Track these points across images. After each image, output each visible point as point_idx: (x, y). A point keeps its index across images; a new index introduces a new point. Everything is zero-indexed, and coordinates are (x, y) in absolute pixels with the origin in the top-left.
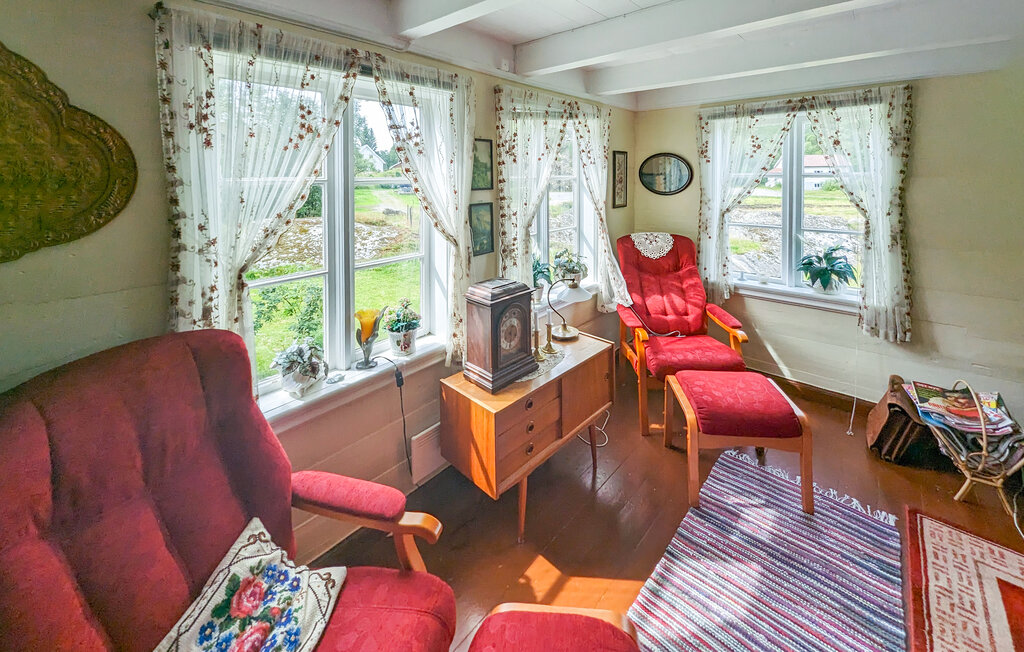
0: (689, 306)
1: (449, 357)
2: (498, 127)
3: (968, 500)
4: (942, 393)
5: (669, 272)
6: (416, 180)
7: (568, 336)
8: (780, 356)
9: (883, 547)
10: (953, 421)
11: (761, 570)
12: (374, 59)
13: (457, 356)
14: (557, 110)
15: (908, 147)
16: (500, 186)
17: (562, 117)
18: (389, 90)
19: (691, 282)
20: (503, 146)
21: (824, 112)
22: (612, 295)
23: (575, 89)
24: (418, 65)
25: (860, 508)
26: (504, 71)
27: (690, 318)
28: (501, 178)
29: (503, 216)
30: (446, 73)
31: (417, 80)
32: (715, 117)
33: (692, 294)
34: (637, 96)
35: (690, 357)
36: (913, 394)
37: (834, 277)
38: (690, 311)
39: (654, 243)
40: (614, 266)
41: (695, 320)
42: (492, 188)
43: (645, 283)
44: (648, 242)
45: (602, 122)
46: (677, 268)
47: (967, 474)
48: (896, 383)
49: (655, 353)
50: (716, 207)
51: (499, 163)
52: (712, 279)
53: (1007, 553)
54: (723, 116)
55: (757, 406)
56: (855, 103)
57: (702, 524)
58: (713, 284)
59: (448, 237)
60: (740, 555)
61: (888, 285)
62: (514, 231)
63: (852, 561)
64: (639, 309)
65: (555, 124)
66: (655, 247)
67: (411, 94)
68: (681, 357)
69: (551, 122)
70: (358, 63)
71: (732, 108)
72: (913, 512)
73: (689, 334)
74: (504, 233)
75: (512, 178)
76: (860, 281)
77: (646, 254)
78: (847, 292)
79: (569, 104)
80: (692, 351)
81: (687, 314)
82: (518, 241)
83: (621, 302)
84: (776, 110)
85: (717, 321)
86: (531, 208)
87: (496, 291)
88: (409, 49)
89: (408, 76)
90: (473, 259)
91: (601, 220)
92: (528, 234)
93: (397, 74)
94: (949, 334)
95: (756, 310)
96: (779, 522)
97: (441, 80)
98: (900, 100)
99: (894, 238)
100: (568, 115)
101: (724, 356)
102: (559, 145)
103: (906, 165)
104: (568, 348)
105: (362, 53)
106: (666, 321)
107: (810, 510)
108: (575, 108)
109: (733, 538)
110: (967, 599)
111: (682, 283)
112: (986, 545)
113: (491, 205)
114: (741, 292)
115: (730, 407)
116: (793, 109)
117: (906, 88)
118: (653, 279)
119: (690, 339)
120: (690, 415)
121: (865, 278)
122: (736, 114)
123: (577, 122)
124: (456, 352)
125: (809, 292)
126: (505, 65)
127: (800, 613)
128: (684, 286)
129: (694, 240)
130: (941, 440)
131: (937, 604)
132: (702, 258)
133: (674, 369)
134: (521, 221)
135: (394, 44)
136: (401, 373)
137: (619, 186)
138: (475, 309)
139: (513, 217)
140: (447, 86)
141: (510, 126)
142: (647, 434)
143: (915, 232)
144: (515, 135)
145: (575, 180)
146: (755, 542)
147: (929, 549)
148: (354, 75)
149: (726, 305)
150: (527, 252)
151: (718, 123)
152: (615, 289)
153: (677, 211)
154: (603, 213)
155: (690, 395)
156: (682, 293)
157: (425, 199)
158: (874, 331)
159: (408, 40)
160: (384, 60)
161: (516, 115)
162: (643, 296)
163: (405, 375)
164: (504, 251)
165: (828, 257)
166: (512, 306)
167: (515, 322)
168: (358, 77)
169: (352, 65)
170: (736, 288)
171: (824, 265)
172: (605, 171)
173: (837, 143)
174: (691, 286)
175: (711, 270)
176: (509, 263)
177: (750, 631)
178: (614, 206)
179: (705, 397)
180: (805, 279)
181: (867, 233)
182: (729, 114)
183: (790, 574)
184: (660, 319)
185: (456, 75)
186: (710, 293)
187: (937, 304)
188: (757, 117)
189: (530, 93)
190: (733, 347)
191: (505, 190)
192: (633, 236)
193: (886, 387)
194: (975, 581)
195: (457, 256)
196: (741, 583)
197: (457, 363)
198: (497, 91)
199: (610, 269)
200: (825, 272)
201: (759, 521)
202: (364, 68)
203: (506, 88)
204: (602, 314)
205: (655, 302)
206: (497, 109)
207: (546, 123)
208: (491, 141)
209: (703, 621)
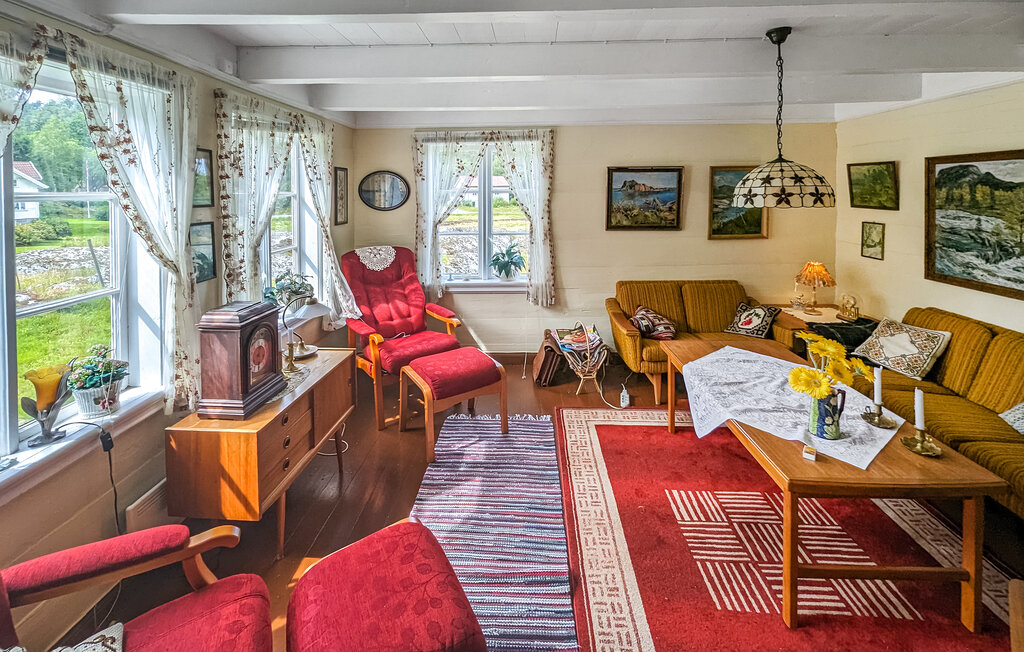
0: (412, 309)
1: (170, 404)
2: (219, 136)
3: (583, 392)
4: (570, 332)
5: (392, 281)
6: (126, 195)
7: (306, 353)
8: (479, 336)
9: (544, 434)
10: (575, 346)
11: (481, 479)
12: (68, 40)
13: (181, 400)
14: (284, 122)
15: (552, 172)
16: (222, 202)
17: (288, 129)
18: (89, 81)
19: (412, 287)
20: (227, 157)
21: (506, 143)
22: (339, 311)
23: (301, 103)
24: (128, 56)
25: (533, 419)
26: (227, 74)
27: (412, 319)
28: (223, 193)
29: (227, 236)
30: (163, 69)
31: (124, 72)
32: (428, 140)
33: (413, 298)
34: (355, 115)
35: (419, 347)
36: (557, 337)
37: (513, 267)
38: (412, 313)
39: (378, 256)
40: (342, 282)
41: (416, 320)
42: (213, 205)
43: (372, 295)
44: (372, 255)
45: (326, 138)
46: (400, 277)
47: (581, 376)
48: (548, 334)
49: (390, 352)
50: (430, 219)
51: (222, 177)
52: (428, 283)
53: (599, 411)
54: (434, 140)
55: (473, 367)
56: (524, 138)
57: (439, 471)
58: (429, 287)
59: (166, 262)
60: (468, 476)
61: (542, 268)
62: (242, 252)
63: (531, 449)
64: (369, 319)
65: (281, 137)
66: (378, 259)
67: (119, 89)
68: (412, 350)
69: (277, 134)
70: (44, 43)
71: (442, 134)
72: (558, 410)
73: (412, 333)
74: (228, 256)
75: (239, 193)
76: (527, 268)
77: (370, 266)
78: (520, 277)
79: (295, 117)
80: (420, 343)
81: (409, 316)
82: (246, 262)
83: (349, 316)
84: (474, 139)
85: (435, 316)
86: (259, 228)
87: (242, 313)
88: (111, 34)
89: (114, 68)
90: (196, 286)
91: (327, 237)
92: (256, 255)
93: (99, 63)
94: (573, 297)
95: (463, 302)
96: (489, 446)
97: (156, 76)
98: (548, 139)
99: (545, 235)
100: (294, 128)
101: (444, 341)
102: (286, 159)
103: (551, 184)
104: (311, 364)
105: (51, 33)
106: (392, 326)
107: (506, 431)
108: (301, 121)
109: (462, 469)
110: (583, 440)
111: (404, 290)
112: (590, 411)
113: (212, 224)
114: (451, 290)
115: (455, 373)
116: (486, 140)
117: (551, 131)
118: (378, 289)
119: (415, 336)
120: (426, 389)
121: (530, 265)
122: (445, 140)
123: (303, 135)
124: (180, 395)
125: (497, 281)
126: (229, 66)
127: (507, 490)
128: (406, 292)
129: (413, 251)
130: (570, 360)
131: (571, 449)
132: (419, 265)
133: (406, 360)
134: (247, 241)
135: (90, 25)
136: (109, 435)
137: (340, 202)
138: (214, 337)
139: (240, 237)
140: (161, 83)
141: (235, 137)
142: (384, 428)
143: (557, 230)
144: (241, 146)
145: (295, 197)
146: (475, 465)
147: (566, 424)
148: (40, 59)
149: (440, 302)
150: (256, 275)
151: (431, 146)
152: (344, 304)
153: (396, 224)
154: (328, 229)
155: (423, 375)
156: (405, 298)
157: (137, 217)
158: (536, 302)
159: (112, 23)
160: (82, 44)
161: (241, 124)
162: (371, 306)
163: (114, 435)
164: (229, 275)
165: (509, 253)
166: (259, 326)
167: (262, 342)
168: (45, 61)
169: (36, 45)
170: (446, 287)
171: (506, 259)
172: (330, 187)
173: (513, 167)
174: (414, 290)
175: (427, 277)
176: (234, 288)
177: (479, 516)
178: (336, 223)
179: (436, 373)
180: (494, 272)
181: (531, 232)
182: (440, 138)
183: (499, 473)
184: (386, 325)
185: (174, 73)
186: (428, 294)
187: (567, 277)
188: (461, 144)
189: (256, 102)
190: (449, 333)
191: (230, 208)
192: (358, 251)
193: (543, 337)
194: (586, 431)
195: (179, 284)
196: (470, 493)
197: (181, 409)
198: (218, 95)
199: (337, 285)
200: (506, 265)
201: (477, 451)
202: (52, 49)
203: (231, 93)
204: (328, 332)
205: (382, 310)
206: (218, 116)
207: (273, 135)
208: (210, 152)
209: (450, 527)
